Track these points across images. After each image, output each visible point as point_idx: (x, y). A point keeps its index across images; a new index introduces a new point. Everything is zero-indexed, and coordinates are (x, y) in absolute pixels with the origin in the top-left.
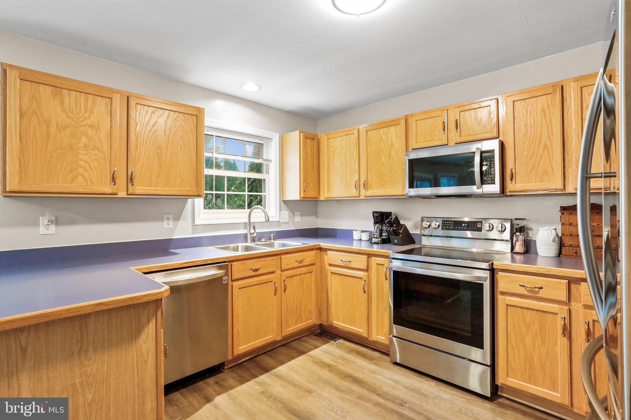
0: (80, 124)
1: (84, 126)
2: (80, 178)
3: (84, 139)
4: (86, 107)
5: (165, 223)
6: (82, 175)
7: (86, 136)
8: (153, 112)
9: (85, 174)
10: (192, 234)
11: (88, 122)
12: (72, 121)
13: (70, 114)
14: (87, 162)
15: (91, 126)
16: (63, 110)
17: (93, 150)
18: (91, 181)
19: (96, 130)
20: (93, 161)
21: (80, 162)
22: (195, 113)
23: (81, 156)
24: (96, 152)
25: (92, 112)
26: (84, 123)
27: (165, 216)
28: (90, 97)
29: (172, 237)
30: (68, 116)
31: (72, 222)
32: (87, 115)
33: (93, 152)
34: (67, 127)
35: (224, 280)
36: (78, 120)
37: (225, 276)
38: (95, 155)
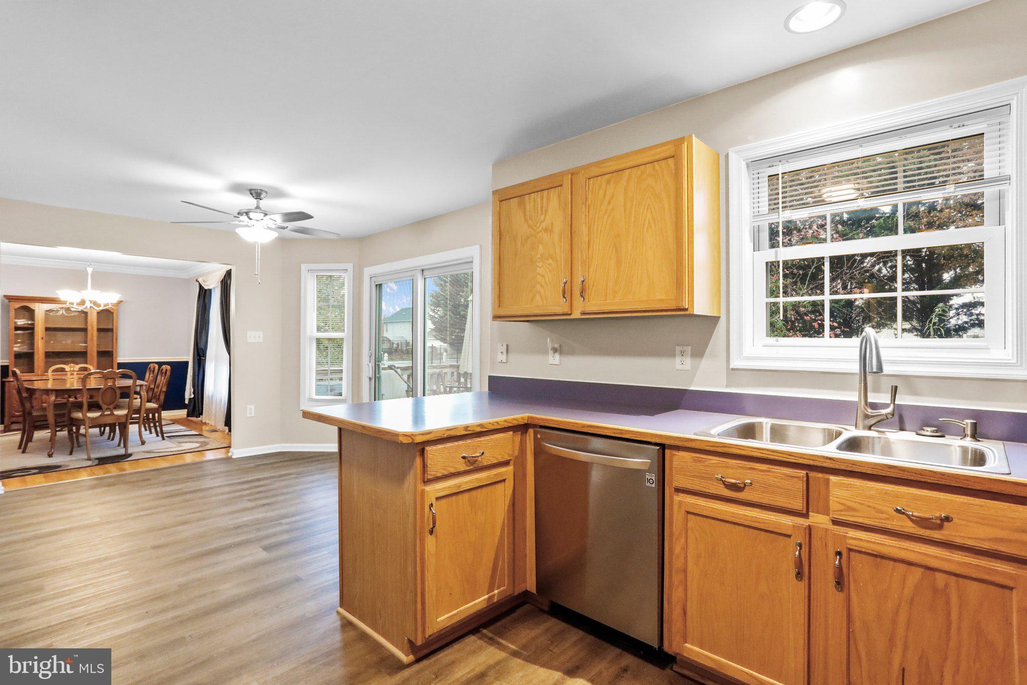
0: (538, 230)
1: (540, 231)
2: (538, 297)
3: (541, 247)
4: (542, 208)
5: (678, 360)
6: (539, 293)
7: (542, 244)
8: (608, 182)
9: (542, 291)
10: (727, 386)
11: (544, 225)
12: (532, 230)
13: (530, 222)
14: (543, 276)
15: (546, 230)
16: (526, 220)
17: (548, 260)
18: (546, 299)
19: (550, 232)
20: (547, 273)
21: (538, 276)
22: (669, 150)
23: (539, 270)
24: (550, 261)
25: (546, 211)
26: (540, 228)
27: (678, 349)
28: (545, 193)
29: (690, 387)
30: (529, 226)
31: (572, 352)
32: (543, 217)
33: (548, 262)
34: (528, 238)
35: (649, 481)
36: (536, 226)
37: (649, 471)
38: (550, 264)
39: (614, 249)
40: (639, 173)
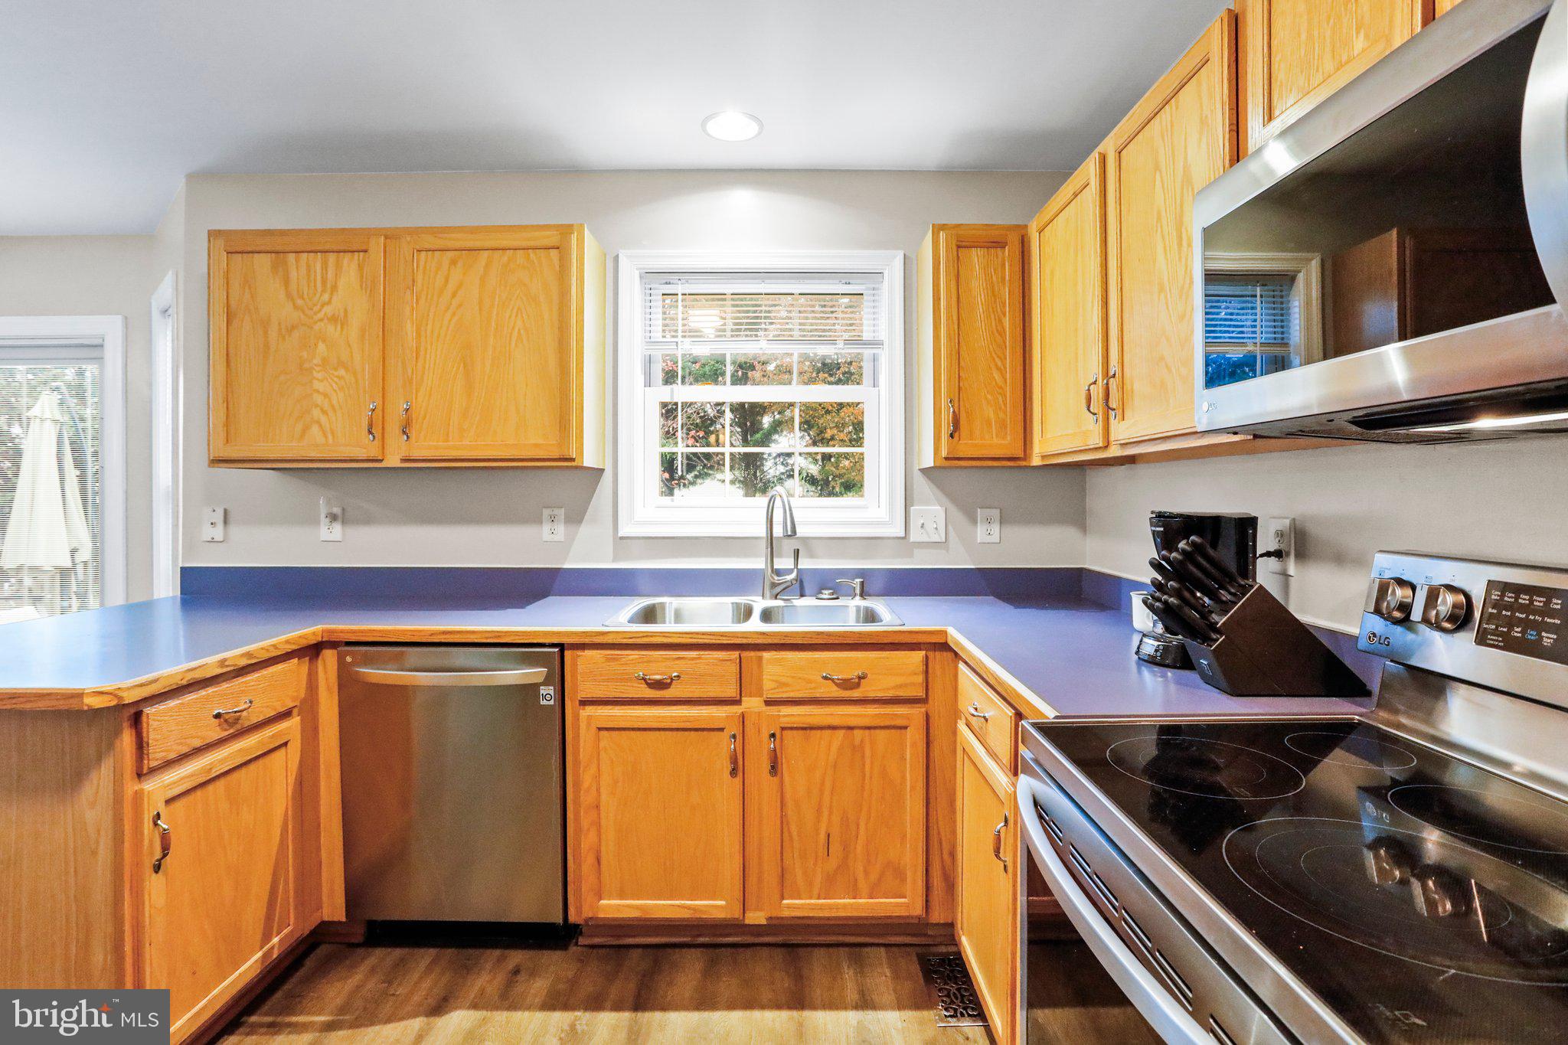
0: (316, 318)
1: (321, 320)
2: (315, 429)
3: (321, 347)
4: (324, 282)
5: (546, 528)
6: (318, 422)
7: (324, 341)
8: (453, 262)
9: (323, 419)
10: (615, 560)
11: (328, 310)
12: (302, 316)
13: (300, 302)
14: (325, 395)
15: (334, 319)
16: (289, 296)
17: (336, 369)
18: (333, 433)
19: (342, 325)
20: (335, 391)
21: (315, 395)
22: (553, 239)
23: (317, 385)
24: (342, 372)
25: (334, 288)
26: (320, 315)
27: (546, 512)
28: (332, 257)
29: (563, 563)
30: (296, 307)
32: (326, 297)
33: (336, 373)
34: (293, 327)
35: (544, 697)
36: (312, 309)
37: (546, 683)
38: (341, 378)
39: (462, 365)
40: (505, 259)
